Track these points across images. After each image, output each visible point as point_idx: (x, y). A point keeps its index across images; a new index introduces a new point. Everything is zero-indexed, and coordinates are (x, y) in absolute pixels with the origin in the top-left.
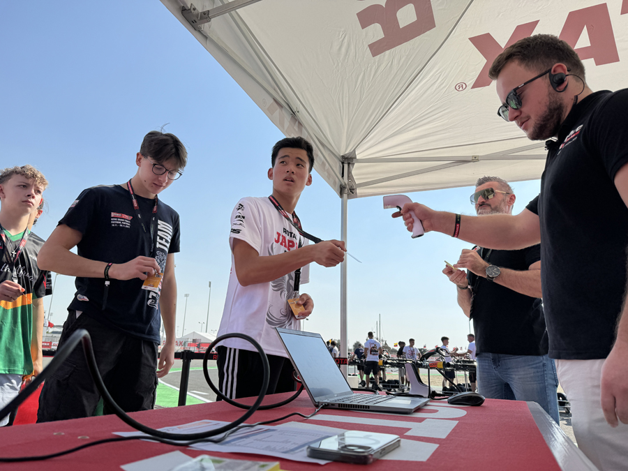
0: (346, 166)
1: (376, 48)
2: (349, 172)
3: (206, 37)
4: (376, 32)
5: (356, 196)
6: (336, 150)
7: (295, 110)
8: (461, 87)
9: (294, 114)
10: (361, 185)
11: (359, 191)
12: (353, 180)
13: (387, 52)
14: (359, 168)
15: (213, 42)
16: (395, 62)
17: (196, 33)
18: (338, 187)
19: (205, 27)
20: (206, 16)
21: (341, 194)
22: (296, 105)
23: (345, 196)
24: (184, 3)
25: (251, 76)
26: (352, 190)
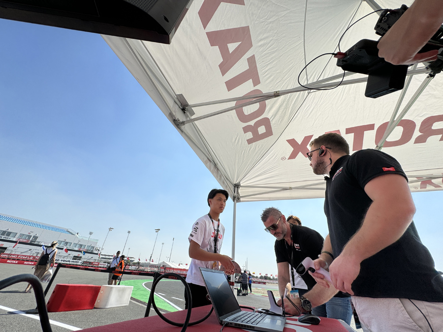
0: (236, 188)
1: (250, 141)
2: (237, 191)
3: (182, 131)
4: (250, 135)
5: (240, 202)
6: (232, 181)
7: (216, 163)
8: (283, 159)
9: (215, 165)
10: (242, 197)
11: (241, 199)
12: (239, 194)
13: (254, 143)
14: (241, 189)
15: (185, 133)
16: (257, 147)
17: (179, 129)
18: (232, 197)
19: (183, 127)
20: (183, 123)
21: (234, 200)
22: (217, 161)
23: (235, 201)
24: (175, 117)
25: (199, 148)
26: (239, 199)
